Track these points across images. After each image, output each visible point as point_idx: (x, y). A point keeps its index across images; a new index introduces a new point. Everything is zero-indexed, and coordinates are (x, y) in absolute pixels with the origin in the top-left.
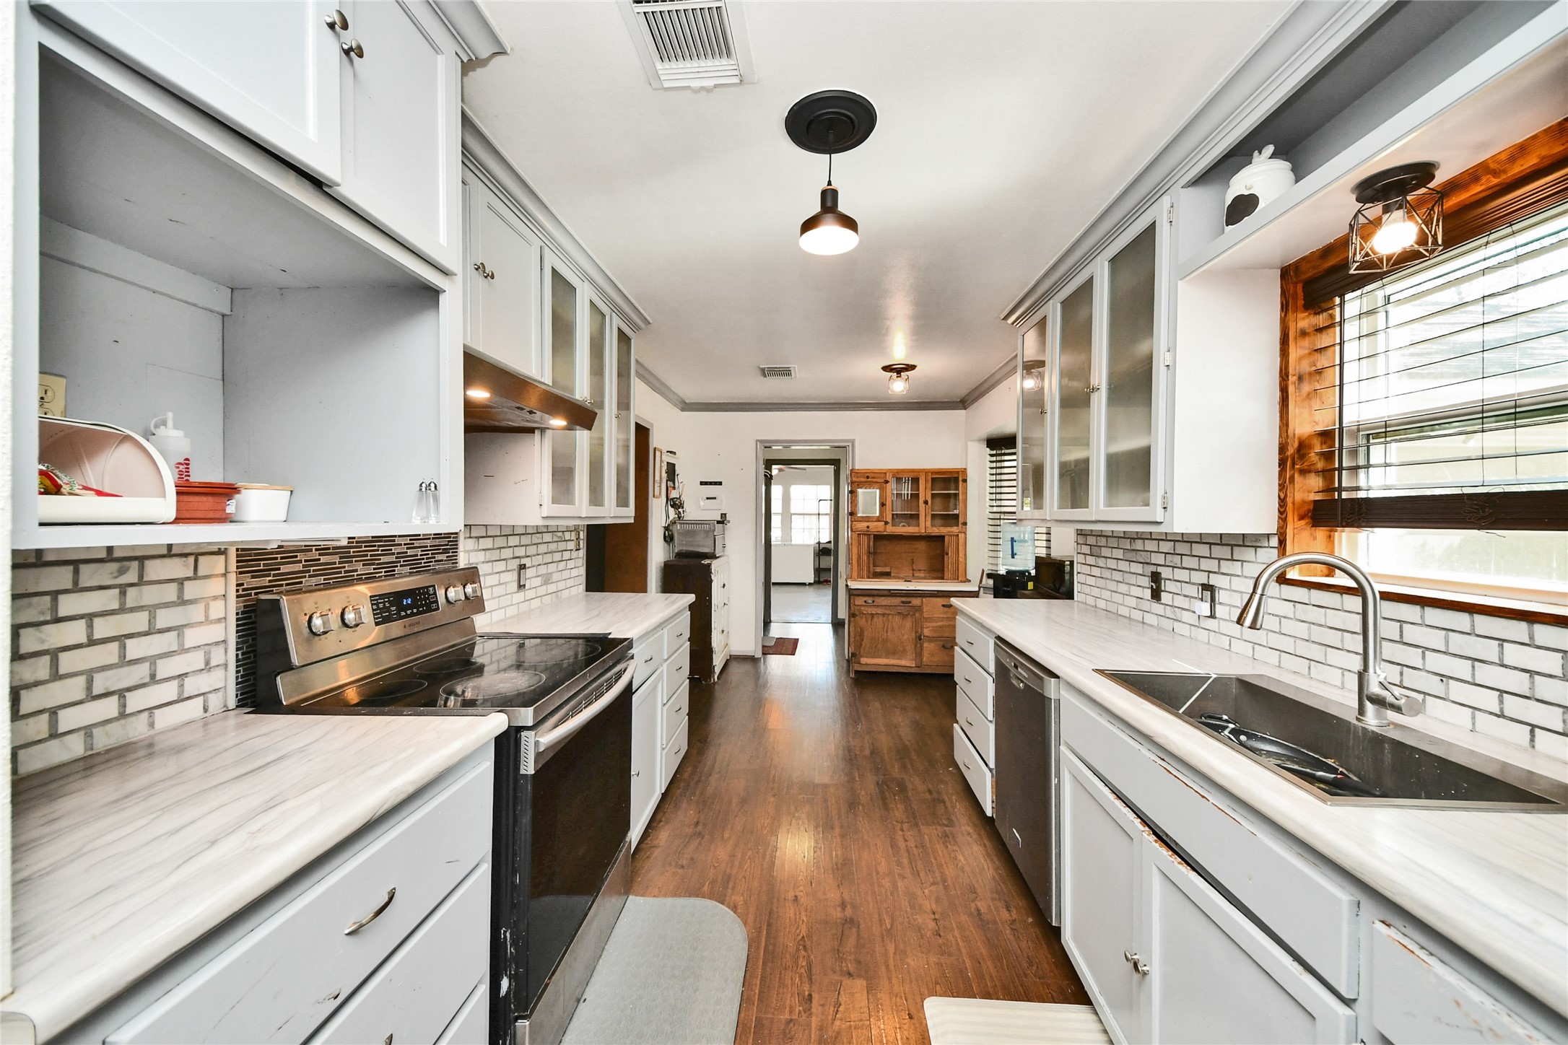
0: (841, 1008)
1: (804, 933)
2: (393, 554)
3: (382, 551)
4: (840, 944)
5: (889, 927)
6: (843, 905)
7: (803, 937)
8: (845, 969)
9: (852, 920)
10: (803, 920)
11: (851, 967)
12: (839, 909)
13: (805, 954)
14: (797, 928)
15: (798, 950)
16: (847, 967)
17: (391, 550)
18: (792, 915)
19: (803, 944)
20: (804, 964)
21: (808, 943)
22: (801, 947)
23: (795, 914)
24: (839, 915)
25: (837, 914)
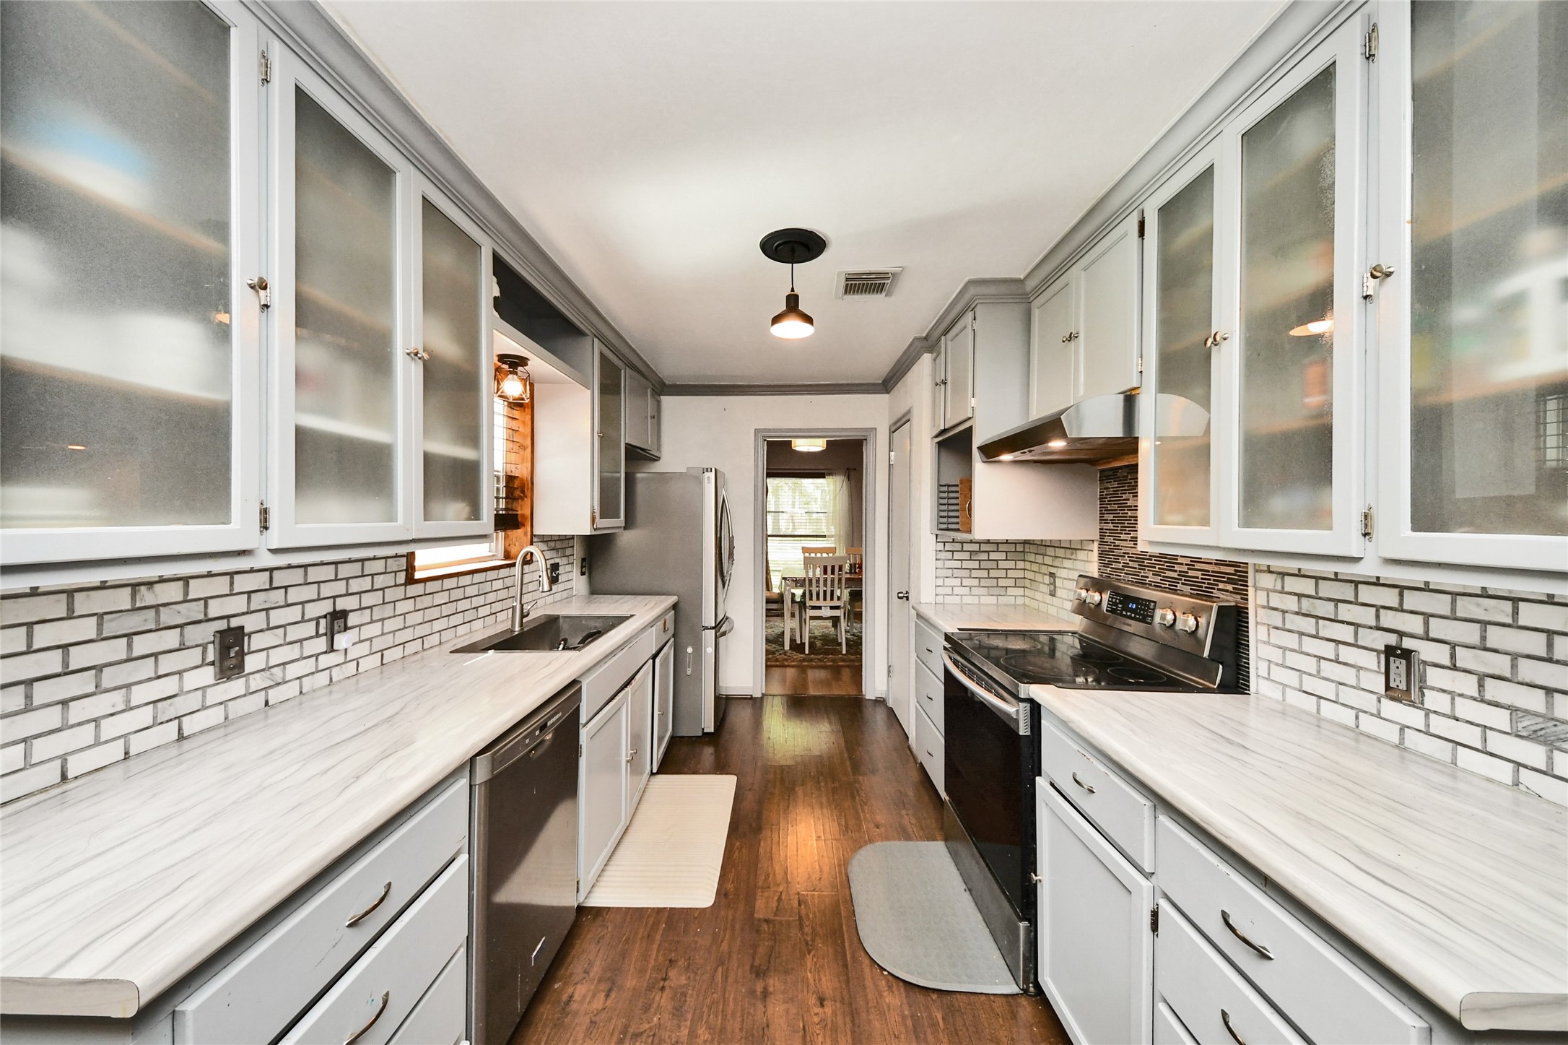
0: (776, 898)
1: (809, 959)
2: (1176, 571)
3: (1167, 566)
4: (773, 947)
5: (720, 969)
6: (765, 994)
7: (809, 953)
8: (771, 926)
9: (758, 975)
10: (811, 972)
11: (765, 926)
12: (771, 989)
13: (806, 937)
14: (816, 963)
15: (813, 940)
16: (769, 928)
17: (1174, 567)
18: (824, 979)
19: (809, 947)
20: (806, 929)
21: (804, 947)
22: (810, 943)
23: (820, 980)
24: (771, 981)
25: (774, 983)
